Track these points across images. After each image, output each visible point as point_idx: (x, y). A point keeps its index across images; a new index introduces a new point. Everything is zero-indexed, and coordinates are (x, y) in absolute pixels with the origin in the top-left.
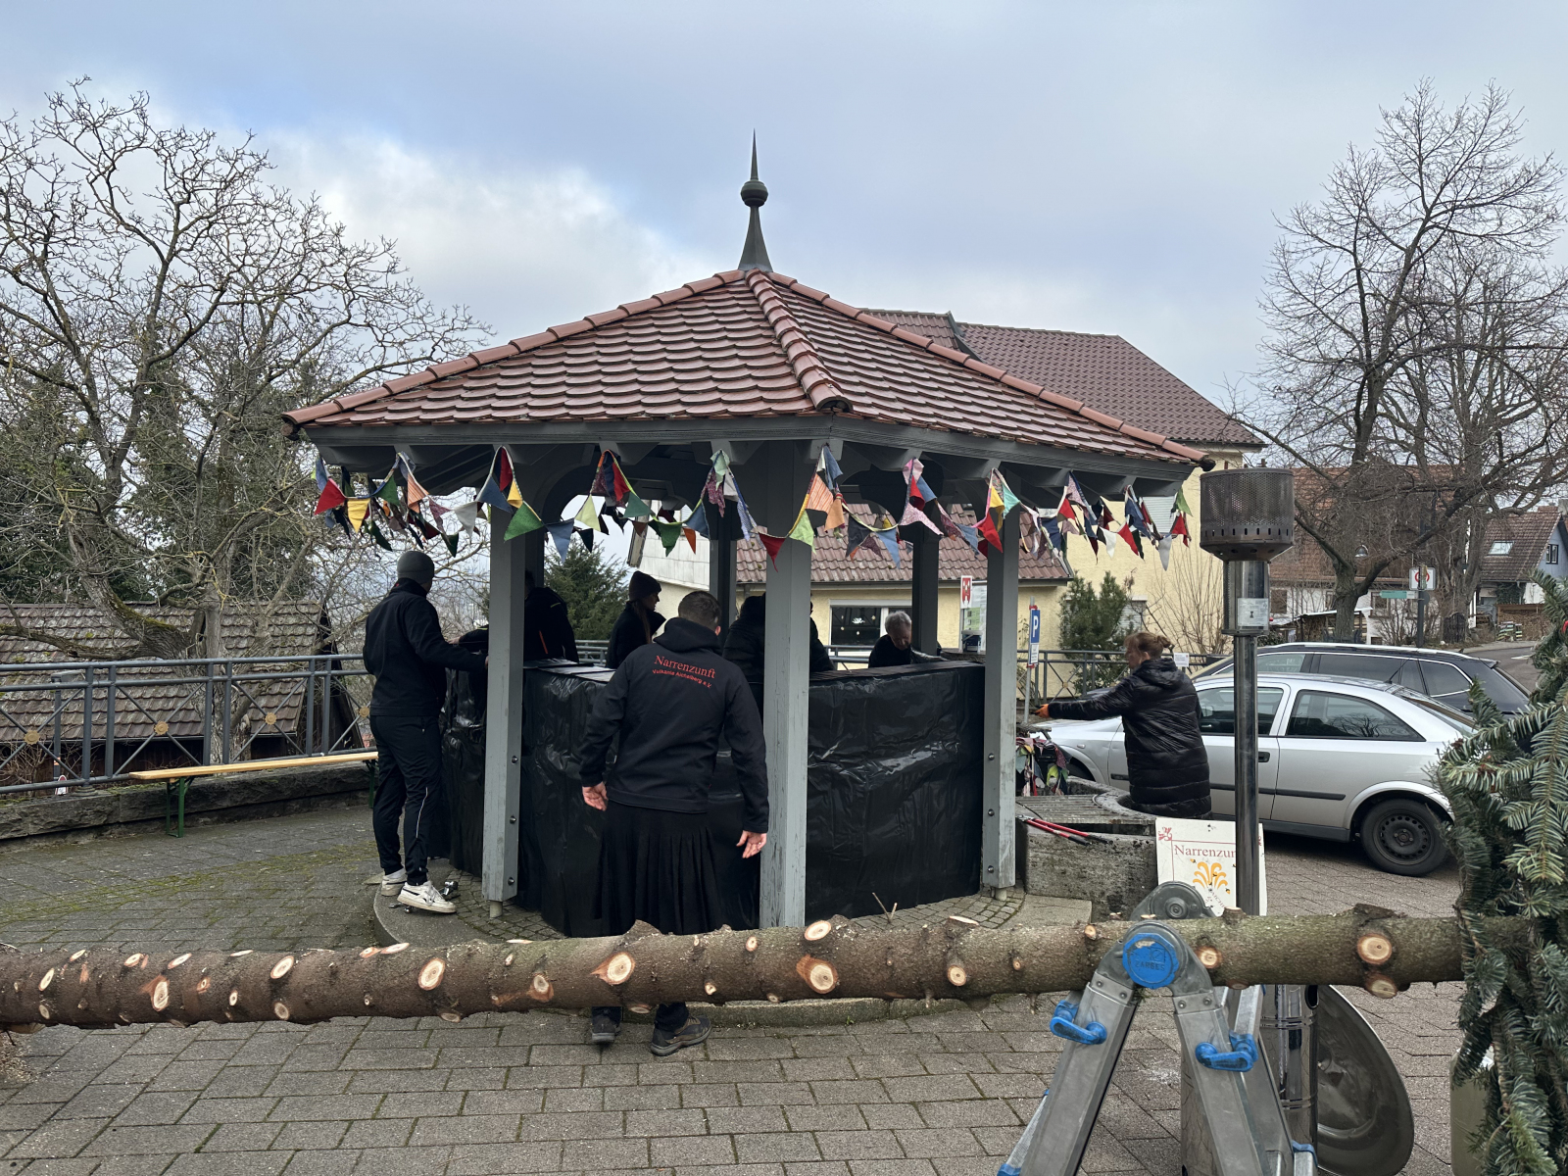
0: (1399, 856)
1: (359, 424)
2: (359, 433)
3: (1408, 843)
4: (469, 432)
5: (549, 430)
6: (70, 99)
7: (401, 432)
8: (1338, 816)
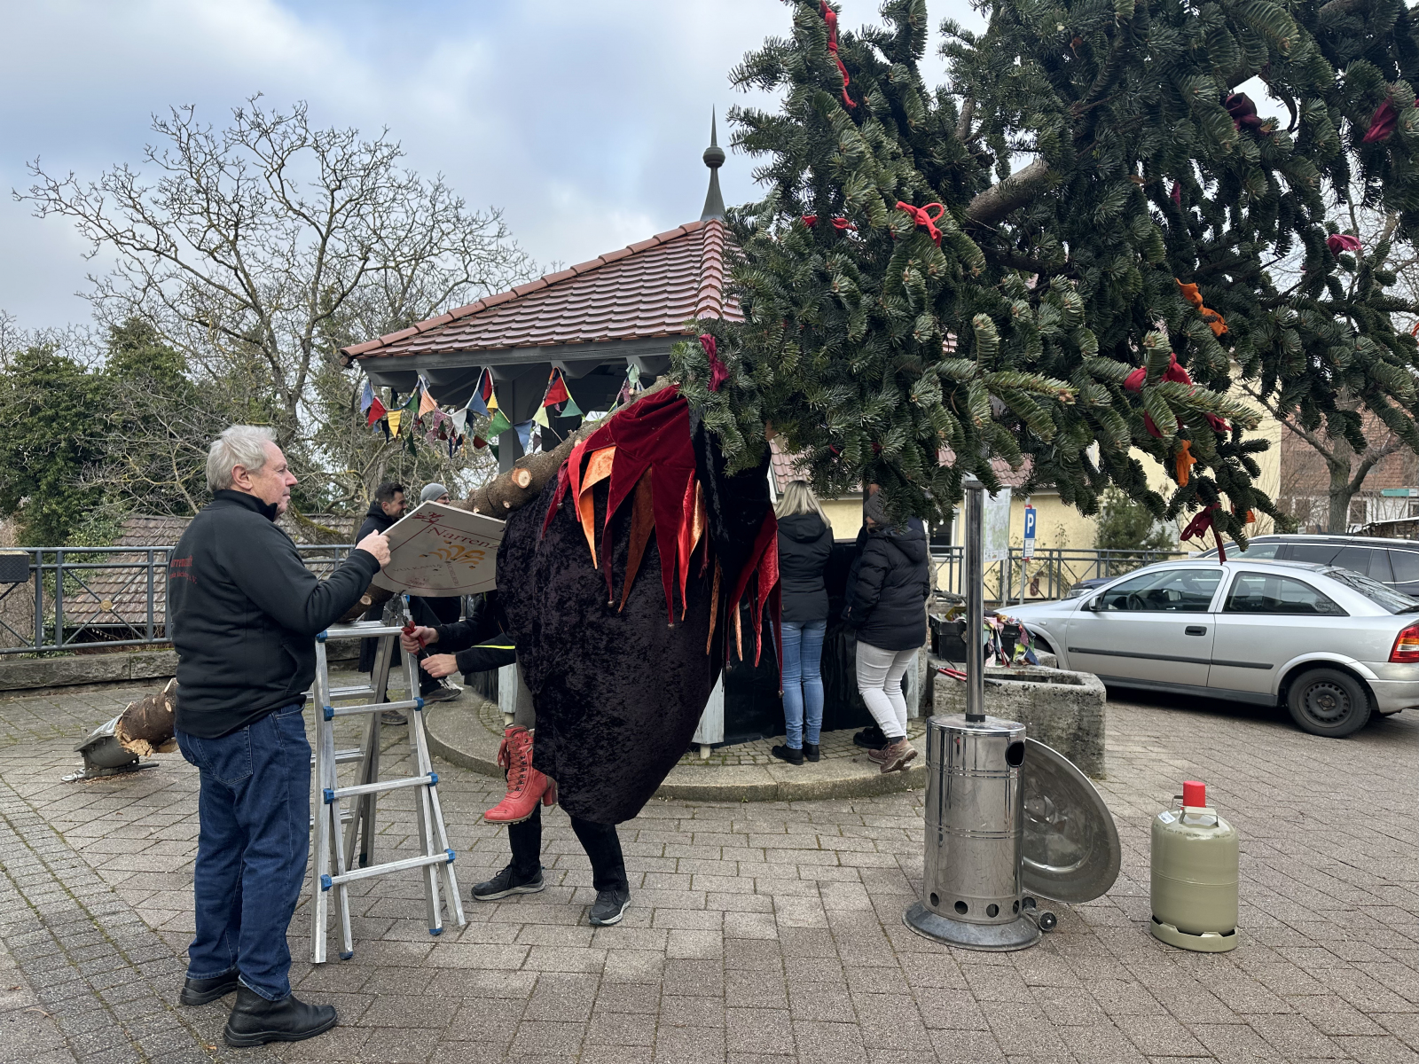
0: (1322, 719)
1: (391, 355)
2: (392, 362)
3: (1330, 708)
4: (463, 358)
5: (516, 354)
6: (249, 112)
7: (420, 360)
8: (1266, 684)
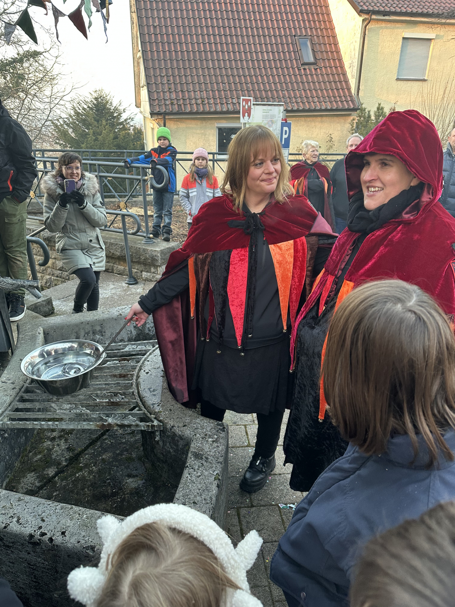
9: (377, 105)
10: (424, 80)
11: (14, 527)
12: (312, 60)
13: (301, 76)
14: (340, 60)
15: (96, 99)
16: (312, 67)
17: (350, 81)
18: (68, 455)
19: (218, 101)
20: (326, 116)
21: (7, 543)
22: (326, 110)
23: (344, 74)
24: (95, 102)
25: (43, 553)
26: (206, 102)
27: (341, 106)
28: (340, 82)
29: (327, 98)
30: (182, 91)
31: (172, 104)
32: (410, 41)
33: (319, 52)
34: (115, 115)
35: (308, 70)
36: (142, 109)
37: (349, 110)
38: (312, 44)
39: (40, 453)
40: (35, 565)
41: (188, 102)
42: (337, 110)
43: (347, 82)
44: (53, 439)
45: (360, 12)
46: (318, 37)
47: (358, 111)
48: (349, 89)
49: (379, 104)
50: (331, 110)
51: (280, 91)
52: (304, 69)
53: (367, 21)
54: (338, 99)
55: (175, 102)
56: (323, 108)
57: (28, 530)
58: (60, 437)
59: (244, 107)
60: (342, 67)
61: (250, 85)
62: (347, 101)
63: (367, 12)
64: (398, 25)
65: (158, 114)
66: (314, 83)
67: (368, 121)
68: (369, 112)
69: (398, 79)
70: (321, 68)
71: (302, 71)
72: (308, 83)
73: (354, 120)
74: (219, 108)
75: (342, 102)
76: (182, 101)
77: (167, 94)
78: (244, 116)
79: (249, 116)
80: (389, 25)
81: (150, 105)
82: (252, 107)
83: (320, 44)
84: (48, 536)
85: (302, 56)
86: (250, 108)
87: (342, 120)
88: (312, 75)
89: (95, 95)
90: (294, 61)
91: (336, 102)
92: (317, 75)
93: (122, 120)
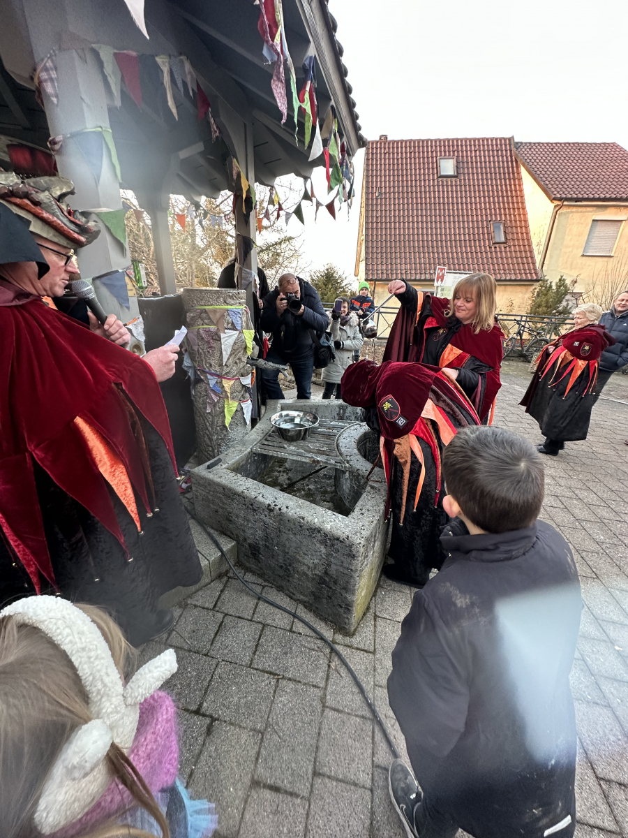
9: (560, 277)
10: (610, 257)
11: (260, 498)
12: (503, 240)
13: (491, 253)
14: (528, 240)
15: (327, 269)
16: (502, 245)
17: (536, 257)
18: (287, 482)
19: (419, 271)
20: (510, 285)
21: (255, 508)
22: (510, 280)
23: (531, 252)
24: (326, 272)
25: (274, 517)
26: (409, 272)
27: (524, 278)
28: (527, 258)
29: (512, 271)
30: (391, 264)
31: (382, 273)
32: (599, 223)
33: (510, 234)
34: (339, 281)
35: (498, 248)
36: (359, 277)
37: (531, 281)
38: (505, 227)
39: (271, 477)
40: (268, 525)
41: (395, 271)
42: (520, 280)
43: (532, 257)
44: (280, 472)
45: (553, 199)
46: (511, 221)
47: (540, 282)
48: (534, 264)
49: (562, 277)
50: (515, 280)
51: (471, 265)
52: (495, 247)
53: (559, 207)
54: (523, 271)
55: (385, 272)
56: (508, 279)
57: (268, 502)
58: (284, 472)
59: (438, 274)
60: (530, 245)
61: (446, 260)
62: (531, 274)
63: (560, 199)
64: (588, 209)
65: (371, 280)
66: (502, 258)
67: (549, 290)
68: (551, 283)
69: (583, 256)
70: (510, 247)
71: (493, 248)
72: (497, 258)
73: (535, 289)
74: (418, 277)
75: (526, 274)
76: (390, 271)
77: (380, 266)
78: (438, 281)
79: (442, 281)
80: (580, 209)
81: (366, 273)
82: (445, 274)
83: (512, 227)
84: (279, 506)
85: (494, 238)
86: (443, 275)
87: (523, 289)
88: (501, 252)
89: (327, 267)
90: (487, 241)
91: (521, 274)
92: (506, 252)
93: (343, 285)
